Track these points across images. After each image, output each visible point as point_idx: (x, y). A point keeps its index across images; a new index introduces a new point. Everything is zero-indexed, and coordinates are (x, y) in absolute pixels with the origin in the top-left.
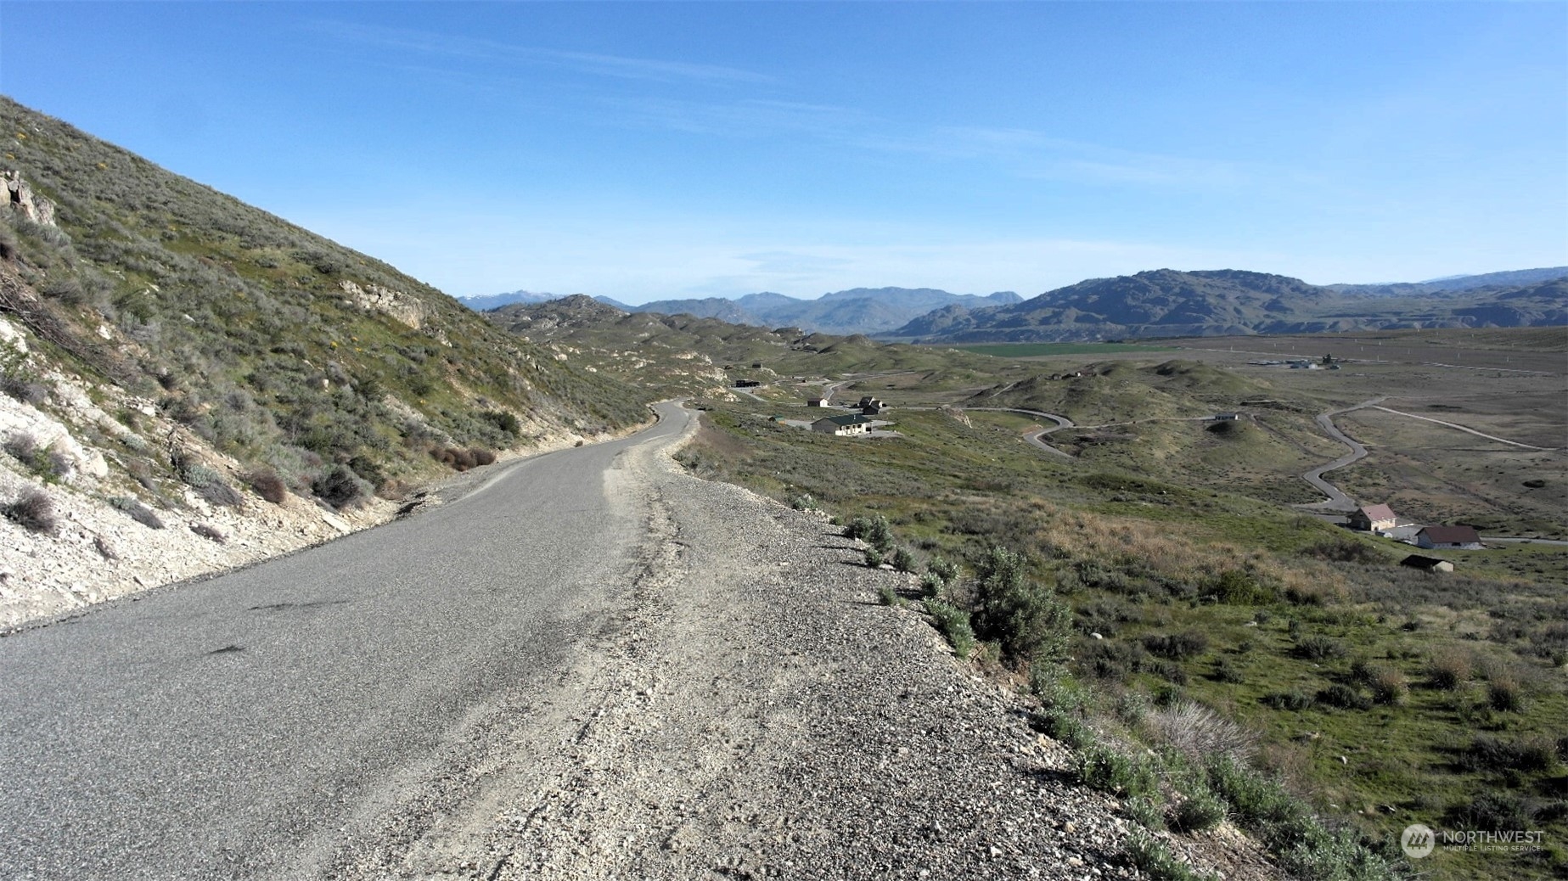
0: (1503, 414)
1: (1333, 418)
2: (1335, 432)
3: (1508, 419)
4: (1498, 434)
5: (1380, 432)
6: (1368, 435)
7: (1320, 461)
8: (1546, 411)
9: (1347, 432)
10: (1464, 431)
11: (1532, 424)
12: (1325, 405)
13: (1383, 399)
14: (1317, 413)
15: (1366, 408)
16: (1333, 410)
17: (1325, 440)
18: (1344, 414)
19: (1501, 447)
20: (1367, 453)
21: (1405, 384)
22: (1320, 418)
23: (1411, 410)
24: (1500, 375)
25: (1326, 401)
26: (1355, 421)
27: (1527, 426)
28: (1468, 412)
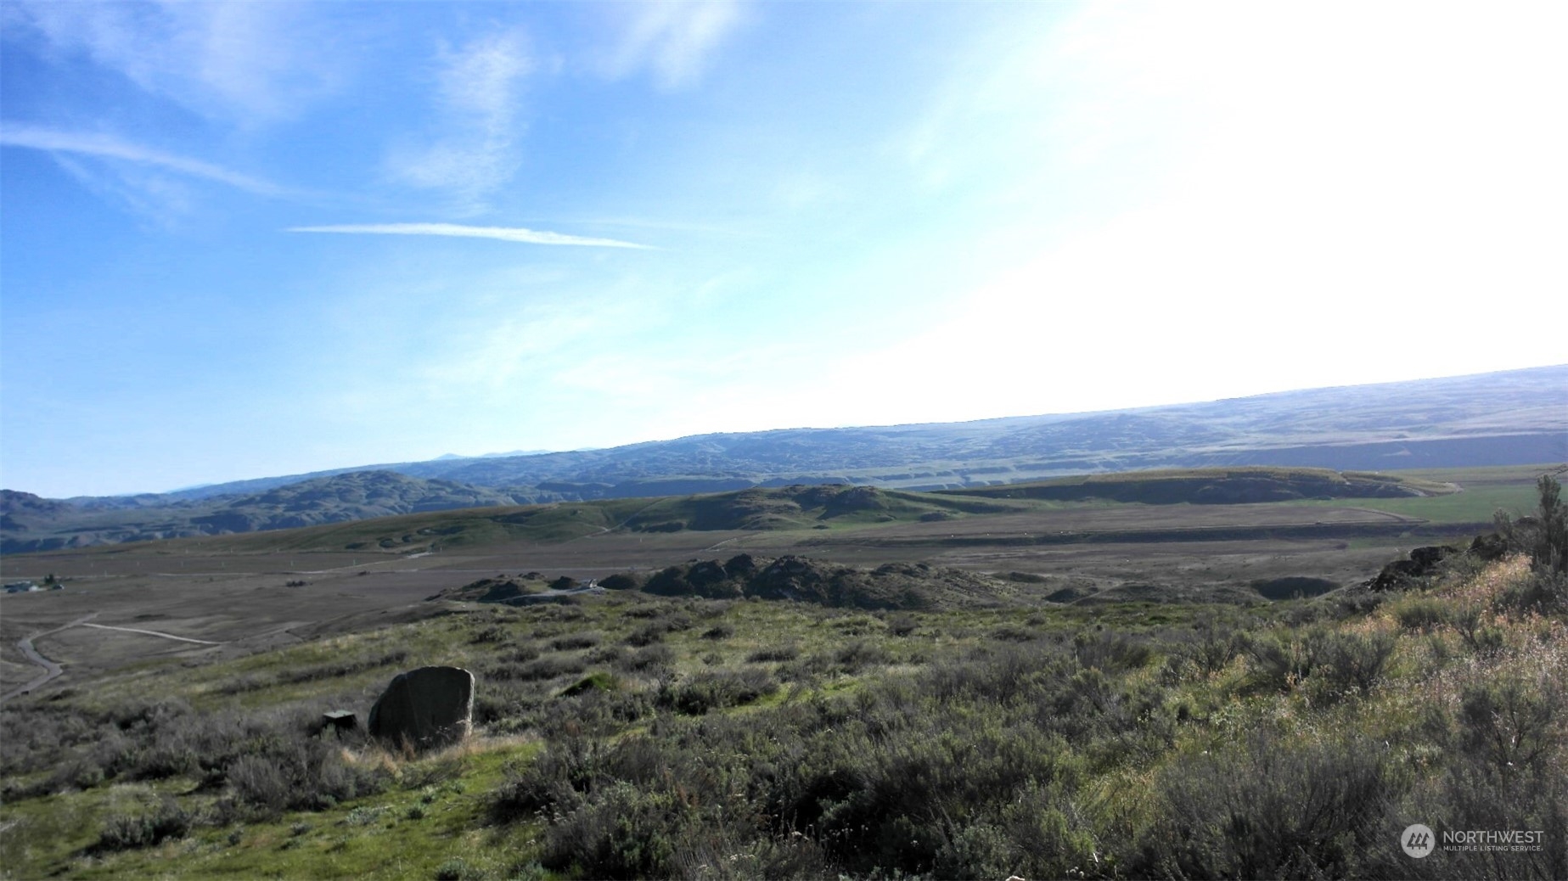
0: (201, 616)
1: (35, 642)
2: (34, 656)
3: (201, 620)
4: (190, 636)
5: (80, 649)
6: (67, 653)
7: (8, 688)
8: (235, 609)
9: (46, 654)
10: (162, 637)
11: (220, 622)
12: (29, 629)
13: (94, 616)
14: (20, 639)
15: (75, 627)
16: (38, 633)
17: (20, 666)
18: (48, 638)
19: (187, 646)
20: (61, 671)
21: (123, 597)
22: (21, 644)
23: (117, 623)
24: (211, 580)
25: (32, 625)
26: (59, 641)
27: (216, 624)
28: (170, 618)
